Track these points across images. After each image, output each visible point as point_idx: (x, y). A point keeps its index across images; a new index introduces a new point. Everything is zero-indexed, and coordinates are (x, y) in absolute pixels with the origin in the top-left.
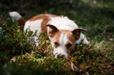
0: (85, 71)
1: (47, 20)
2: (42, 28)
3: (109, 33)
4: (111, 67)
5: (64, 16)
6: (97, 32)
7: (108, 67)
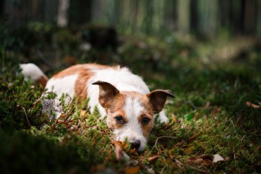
0: (146, 167)
1: (86, 75)
2: (76, 92)
3: (216, 107)
4: (202, 162)
5: (121, 67)
6: (192, 105)
7: (196, 161)
